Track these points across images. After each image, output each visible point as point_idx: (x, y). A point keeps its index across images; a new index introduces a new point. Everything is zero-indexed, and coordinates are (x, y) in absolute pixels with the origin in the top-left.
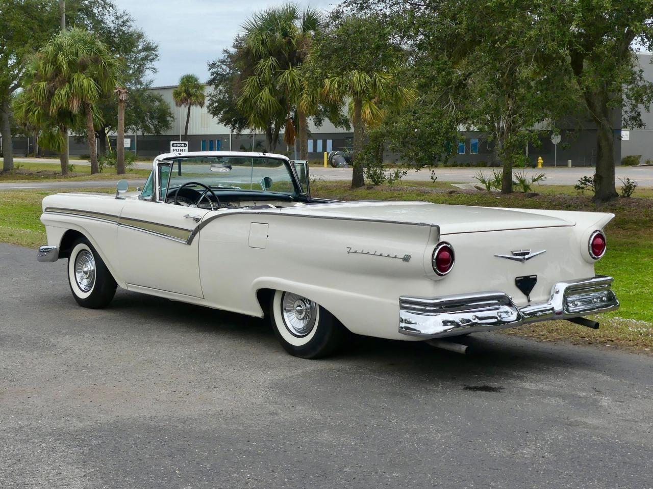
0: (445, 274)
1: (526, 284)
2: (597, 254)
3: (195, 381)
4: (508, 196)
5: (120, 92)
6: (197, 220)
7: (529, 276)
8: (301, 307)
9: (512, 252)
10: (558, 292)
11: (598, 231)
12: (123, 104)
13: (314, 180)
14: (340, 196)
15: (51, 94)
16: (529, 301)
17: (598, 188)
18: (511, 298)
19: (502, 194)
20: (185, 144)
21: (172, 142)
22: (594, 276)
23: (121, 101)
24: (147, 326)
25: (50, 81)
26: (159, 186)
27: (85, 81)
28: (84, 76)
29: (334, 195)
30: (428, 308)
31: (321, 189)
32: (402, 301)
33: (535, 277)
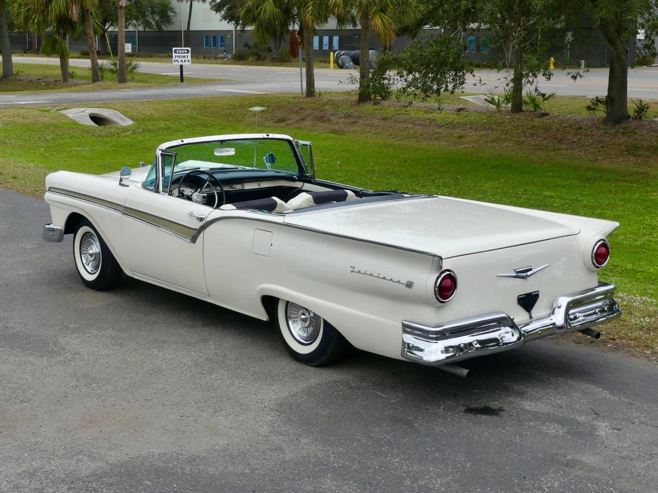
0: (448, 301)
1: (528, 301)
2: (600, 263)
3: (202, 401)
4: (517, 116)
6: (201, 219)
7: (531, 293)
8: (305, 315)
9: (515, 270)
10: (560, 307)
11: (602, 240)
12: (123, 11)
14: (346, 111)
16: (531, 317)
17: (610, 110)
18: (513, 319)
19: (512, 113)
20: (187, 50)
21: (174, 49)
22: (597, 285)
23: (121, 7)
24: (153, 318)
26: (162, 177)
29: (340, 110)
30: (430, 336)
31: (327, 103)
32: (404, 326)
33: (537, 293)
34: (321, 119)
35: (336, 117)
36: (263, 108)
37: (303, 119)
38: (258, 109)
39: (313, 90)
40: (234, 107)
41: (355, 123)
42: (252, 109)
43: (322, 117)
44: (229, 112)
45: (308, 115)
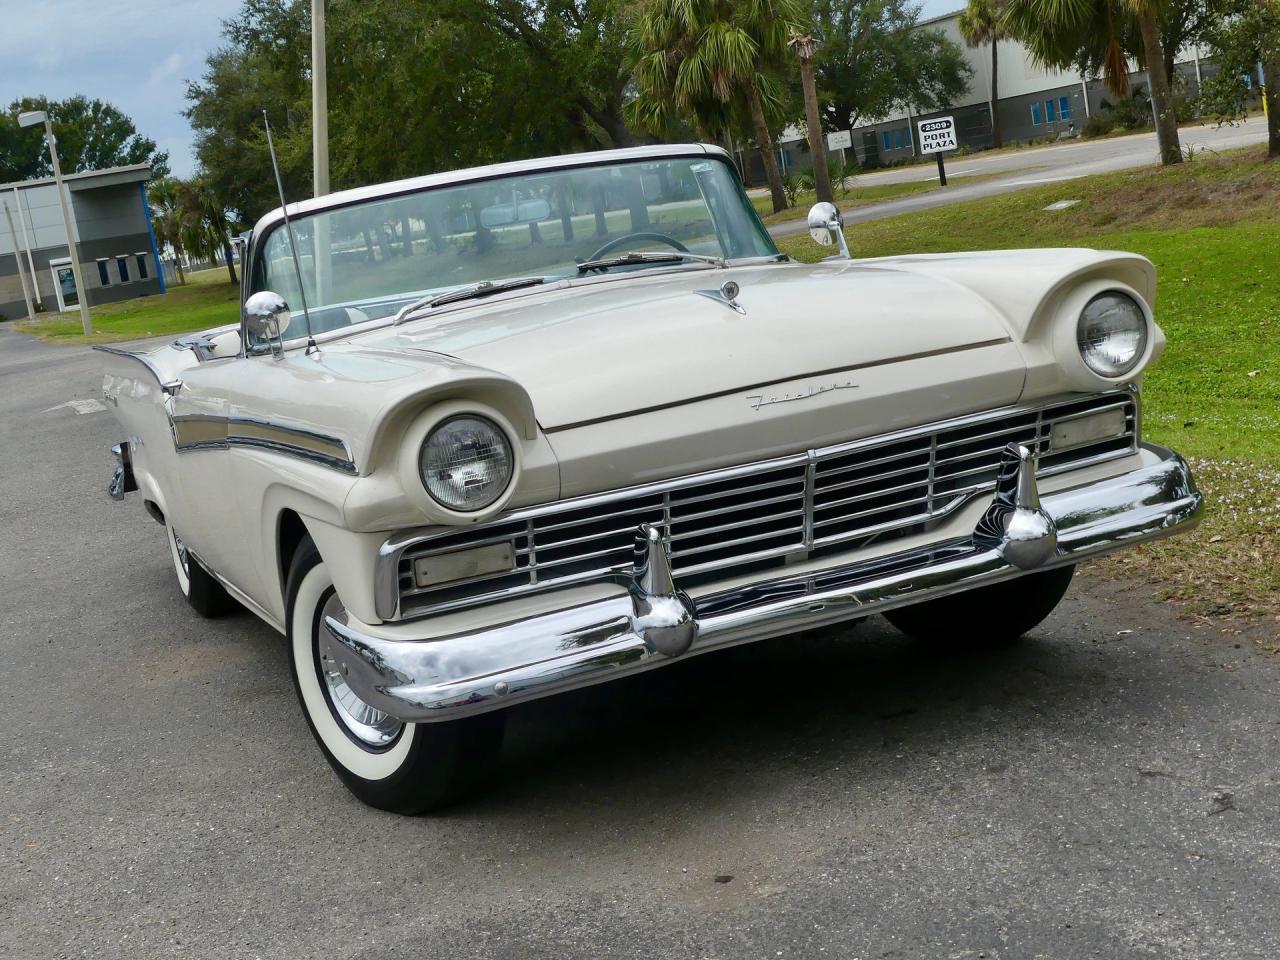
5: (800, 44)
12: (809, 66)
13: (1191, 154)
14: (1240, 179)
15: (673, 71)
20: (947, 122)
21: (920, 124)
23: (804, 61)
25: (670, 47)
27: (727, 35)
28: (727, 25)
29: (1229, 179)
31: (1204, 170)
34: (1190, 202)
35: (1220, 193)
36: (1072, 203)
37: (1150, 210)
38: (1062, 205)
39: (1174, 148)
40: (1014, 209)
41: (1256, 198)
42: (1049, 208)
43: (1191, 199)
44: (1004, 221)
45: (1163, 201)
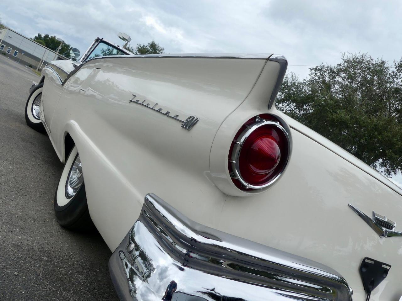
9: (374, 213)
33: (388, 268)
